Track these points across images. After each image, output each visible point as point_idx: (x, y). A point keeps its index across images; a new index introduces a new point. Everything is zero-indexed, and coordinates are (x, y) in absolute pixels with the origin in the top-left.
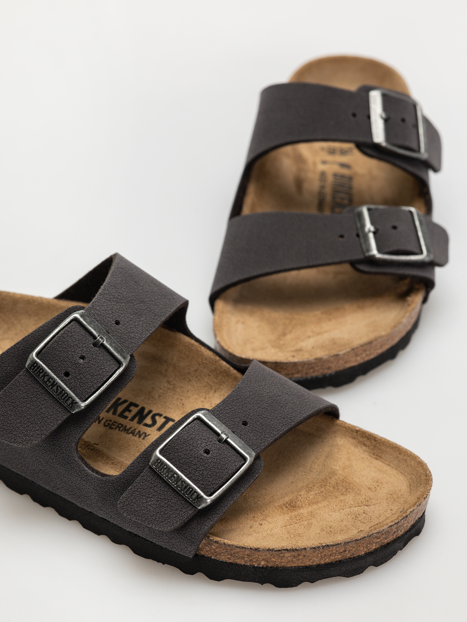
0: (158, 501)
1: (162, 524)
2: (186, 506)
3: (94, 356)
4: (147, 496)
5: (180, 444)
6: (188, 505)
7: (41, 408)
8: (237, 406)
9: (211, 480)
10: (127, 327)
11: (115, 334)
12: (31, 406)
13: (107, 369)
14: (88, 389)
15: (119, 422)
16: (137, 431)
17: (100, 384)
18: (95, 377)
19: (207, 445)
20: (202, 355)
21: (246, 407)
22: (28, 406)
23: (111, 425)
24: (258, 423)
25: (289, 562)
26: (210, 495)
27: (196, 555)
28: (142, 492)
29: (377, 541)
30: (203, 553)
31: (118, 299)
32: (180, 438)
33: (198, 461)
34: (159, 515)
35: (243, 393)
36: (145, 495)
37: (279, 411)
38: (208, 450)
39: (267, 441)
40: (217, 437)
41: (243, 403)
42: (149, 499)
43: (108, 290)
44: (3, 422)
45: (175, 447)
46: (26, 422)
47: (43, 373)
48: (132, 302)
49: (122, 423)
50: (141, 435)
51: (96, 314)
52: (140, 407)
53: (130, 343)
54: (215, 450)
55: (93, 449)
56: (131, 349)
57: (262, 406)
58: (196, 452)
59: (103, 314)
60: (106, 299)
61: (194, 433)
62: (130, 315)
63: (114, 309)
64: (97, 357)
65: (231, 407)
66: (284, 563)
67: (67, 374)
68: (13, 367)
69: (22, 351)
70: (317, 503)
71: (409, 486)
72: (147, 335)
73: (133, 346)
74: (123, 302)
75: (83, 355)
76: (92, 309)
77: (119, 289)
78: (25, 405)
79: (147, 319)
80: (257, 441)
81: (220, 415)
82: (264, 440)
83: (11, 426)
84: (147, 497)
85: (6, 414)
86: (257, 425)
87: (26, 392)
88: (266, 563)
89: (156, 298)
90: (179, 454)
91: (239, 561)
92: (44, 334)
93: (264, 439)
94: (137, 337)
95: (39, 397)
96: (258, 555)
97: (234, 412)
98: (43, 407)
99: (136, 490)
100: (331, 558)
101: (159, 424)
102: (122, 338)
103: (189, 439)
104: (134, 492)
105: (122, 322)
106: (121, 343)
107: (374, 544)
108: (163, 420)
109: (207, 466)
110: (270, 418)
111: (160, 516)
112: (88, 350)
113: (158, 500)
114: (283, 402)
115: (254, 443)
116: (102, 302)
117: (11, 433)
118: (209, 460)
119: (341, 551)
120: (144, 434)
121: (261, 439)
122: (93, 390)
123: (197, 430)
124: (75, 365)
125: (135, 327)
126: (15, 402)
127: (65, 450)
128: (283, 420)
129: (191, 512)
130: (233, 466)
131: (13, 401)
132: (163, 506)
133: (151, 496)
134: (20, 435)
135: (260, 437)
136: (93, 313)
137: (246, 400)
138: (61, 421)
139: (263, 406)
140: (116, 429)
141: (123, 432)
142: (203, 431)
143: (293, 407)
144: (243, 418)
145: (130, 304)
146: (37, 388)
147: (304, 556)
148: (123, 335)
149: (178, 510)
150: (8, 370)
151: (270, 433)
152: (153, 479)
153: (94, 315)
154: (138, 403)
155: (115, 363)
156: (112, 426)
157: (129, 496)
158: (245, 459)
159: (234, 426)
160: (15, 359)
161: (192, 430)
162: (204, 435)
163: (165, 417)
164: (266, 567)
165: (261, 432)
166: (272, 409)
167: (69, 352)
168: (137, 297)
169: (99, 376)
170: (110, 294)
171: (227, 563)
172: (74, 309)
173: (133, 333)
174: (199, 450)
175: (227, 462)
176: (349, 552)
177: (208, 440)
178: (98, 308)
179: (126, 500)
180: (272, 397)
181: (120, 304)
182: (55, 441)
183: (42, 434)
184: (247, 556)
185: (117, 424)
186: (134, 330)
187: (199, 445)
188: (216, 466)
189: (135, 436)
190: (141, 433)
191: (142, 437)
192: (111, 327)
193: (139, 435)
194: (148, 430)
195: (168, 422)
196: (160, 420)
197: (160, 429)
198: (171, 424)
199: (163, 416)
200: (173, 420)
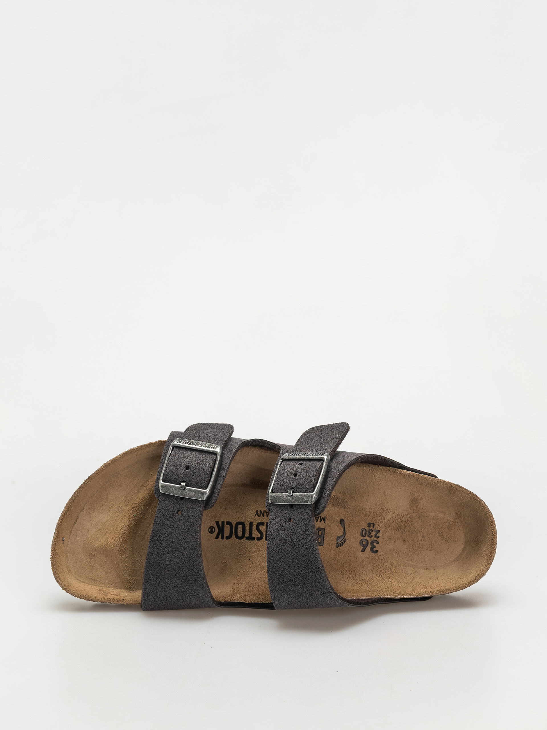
8: (190, 522)
9: (177, 455)
19: (189, 472)
24: (171, 519)
26: (173, 447)
31: (300, 539)
33: (190, 459)
35: (191, 535)
37: (165, 540)
38: (187, 469)
39: (159, 509)
40: (187, 482)
48: (292, 545)
51: (305, 512)
53: (275, 512)
54: (183, 473)
58: (194, 463)
59: (301, 517)
60: (307, 531)
61: (201, 475)
62: (287, 534)
63: (298, 529)
65: (193, 517)
72: (269, 528)
73: (272, 511)
74: (296, 540)
76: (308, 513)
79: (276, 542)
80: (165, 504)
89: (282, 566)
94: (273, 521)
97: (189, 515)
102: (281, 512)
105: (288, 524)
108: (253, 535)
110: (167, 530)
114: (167, 552)
115: (165, 501)
116: (307, 526)
118: (183, 463)
120: (259, 515)
125: (279, 527)
128: (160, 535)
130: (168, 471)
135: (165, 509)
137: (187, 532)
139: (176, 536)
144: (182, 515)
145: (292, 542)
148: (282, 514)
151: (160, 517)
158: (164, 480)
159: (183, 504)
163: (253, 539)
165: (166, 514)
166: (170, 538)
168: (292, 553)
173: (277, 522)
175: (173, 471)
178: (306, 517)
181: (297, 536)
186: (278, 525)
187: (194, 469)
188: (177, 463)
189: (264, 511)
190: (262, 515)
191: (259, 512)
192: (292, 513)
193: (262, 514)
194: (259, 519)
195: (249, 535)
196: (256, 534)
197: (251, 524)
198: (247, 535)
199: (256, 539)
200: (247, 538)
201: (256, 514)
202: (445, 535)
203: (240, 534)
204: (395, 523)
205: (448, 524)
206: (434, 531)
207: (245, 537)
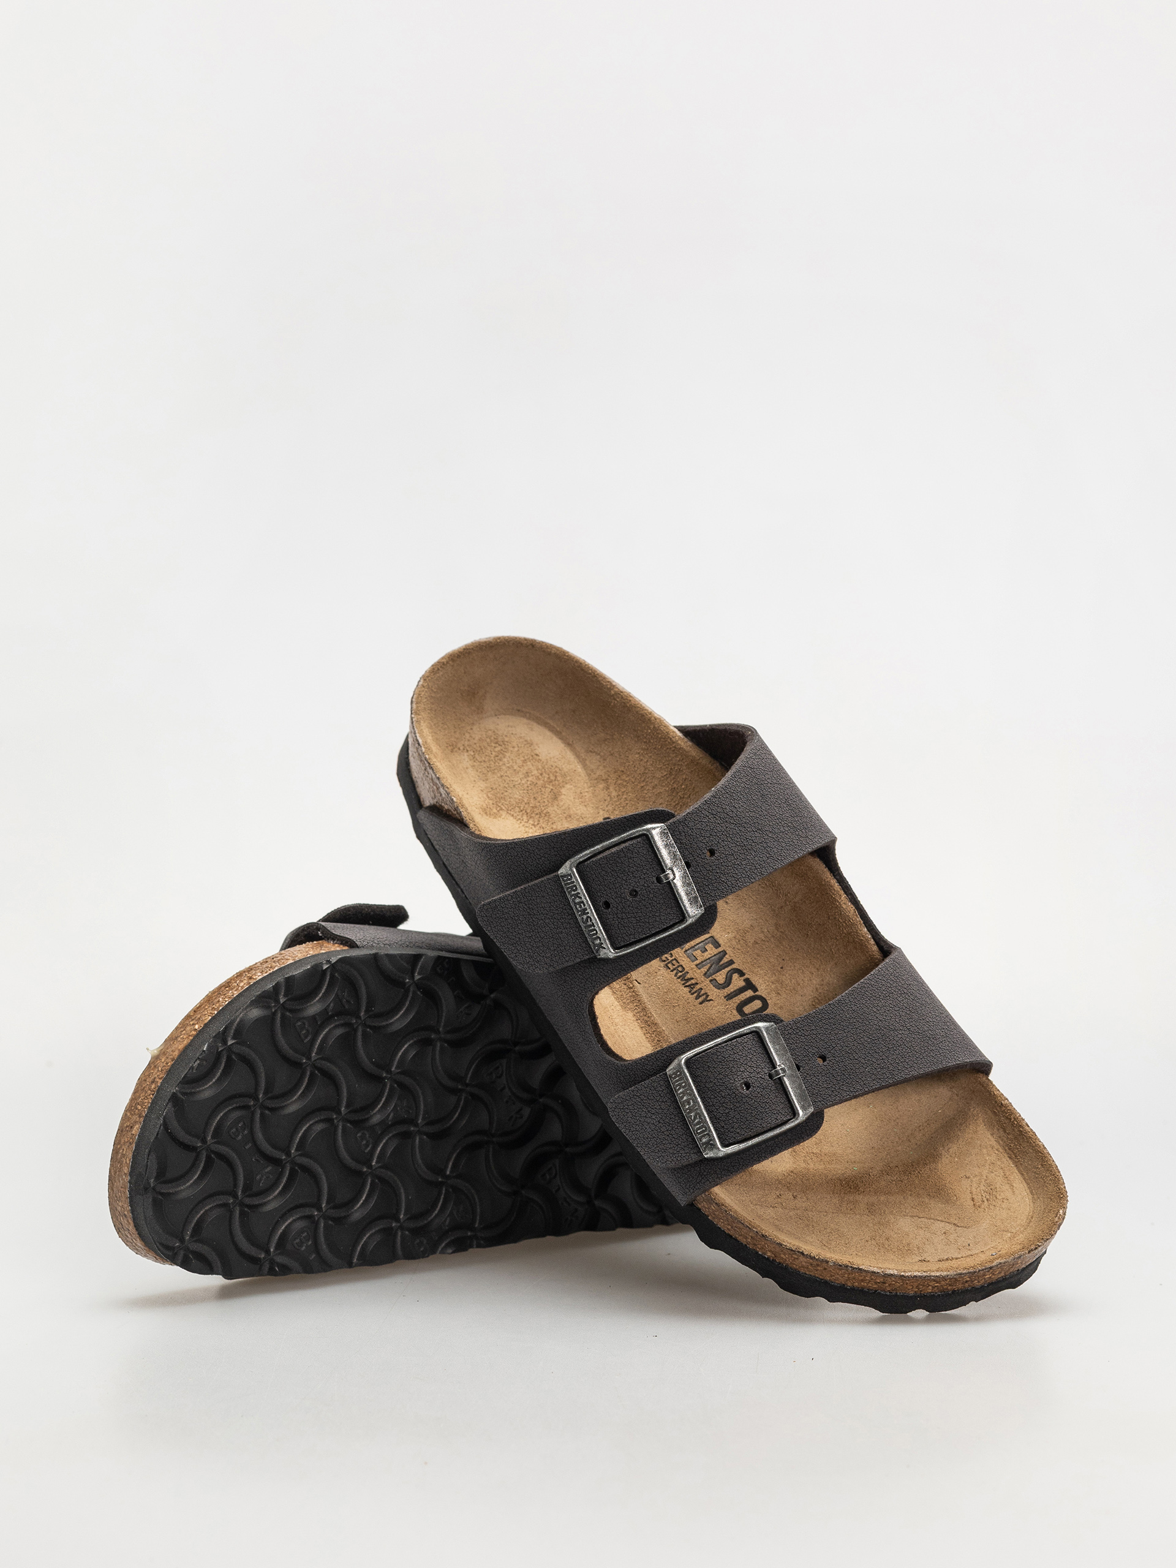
0: (659, 1123)
1: (653, 1154)
2: (691, 1146)
3: (651, 896)
4: (650, 1109)
5: (715, 1062)
6: (694, 1146)
7: (562, 932)
9: (736, 1126)
10: (721, 863)
11: (699, 870)
12: (550, 923)
13: (663, 918)
14: (627, 936)
15: (682, 963)
16: (698, 987)
17: (644, 936)
18: (641, 924)
19: (751, 1077)
20: (838, 908)
21: (836, 1034)
22: (547, 921)
23: (669, 963)
24: (841, 1065)
25: (803, 1267)
26: (725, 1146)
27: (691, 1205)
28: (645, 1101)
29: (936, 1285)
30: (700, 1206)
31: (727, 816)
32: (719, 1054)
33: (729, 1094)
34: (653, 1142)
35: (842, 1012)
36: (647, 1106)
37: (881, 1054)
38: (750, 1084)
40: (770, 1069)
41: (834, 1027)
42: (649, 1115)
43: (720, 798)
44: (509, 927)
45: (707, 1062)
46: (537, 940)
47: (576, 892)
48: (745, 825)
49: (684, 966)
50: (701, 996)
51: (684, 832)
52: (720, 949)
53: (715, 889)
54: (758, 1087)
55: (631, 988)
56: (713, 898)
57: (860, 1039)
58: (731, 1081)
59: (695, 834)
60: (710, 811)
61: (741, 1053)
62: (734, 845)
63: (716, 831)
64: (654, 898)
65: (813, 1028)
66: (796, 1265)
67: (607, 905)
68: (548, 860)
69: (567, 845)
70: (889, 1193)
71: (1030, 1217)
73: (717, 894)
74: (733, 824)
75: (637, 889)
76: (682, 824)
77: (736, 801)
78: (543, 918)
79: (756, 858)
80: (827, 1091)
81: (792, 1036)
82: (837, 1093)
83: (517, 936)
84: (649, 1111)
85: (516, 918)
86: (837, 1067)
87: (550, 903)
88: (773, 1256)
89: (782, 829)
90: (709, 1074)
91: (740, 1238)
92: (603, 835)
93: (839, 1091)
94: (729, 883)
95: (564, 917)
96: (765, 1244)
97: (814, 1036)
98: (564, 931)
99: (639, 1095)
100: (862, 1283)
101: (732, 988)
102: (707, 878)
103: (730, 1059)
104: (635, 1097)
105: (719, 854)
106: (702, 885)
107: (930, 1287)
108: (742, 984)
109: (738, 1105)
110: (863, 1061)
111: (655, 1143)
112: (645, 885)
113: (661, 1121)
114: (895, 1042)
115: (821, 1093)
116: (702, 815)
117: (514, 945)
118: (743, 1099)
119: (878, 1281)
120: (704, 997)
121: (833, 1089)
122: (633, 940)
123: (747, 1049)
124: (620, 899)
125: (733, 866)
126: (533, 910)
127: (577, 996)
128: (879, 1070)
129: (694, 1158)
130: (773, 1119)
131: (530, 906)
132: (663, 1132)
133: (653, 1111)
134: (524, 953)
135: (834, 1086)
136: (680, 830)
137: (842, 1023)
138: (579, 960)
139: (862, 1040)
140: (672, 971)
141: (679, 980)
142: (755, 1054)
143: (906, 1054)
144: (823, 1050)
145: (741, 828)
146: (565, 905)
147: (825, 1269)
148: (710, 874)
149: (679, 1146)
150: (541, 860)
151: (851, 1085)
152: (664, 1091)
153: (680, 834)
154: (721, 942)
155: (678, 913)
156: (670, 965)
157: (627, 1098)
158: (794, 1114)
159: (804, 1059)
160: (555, 851)
161: (741, 1047)
162: (753, 1060)
163: (747, 981)
164: (773, 1260)
165: (839, 1078)
166: (872, 1048)
167: (619, 879)
168: (755, 821)
169: (647, 925)
170: (720, 806)
171: (725, 1232)
172: (658, 813)
173: (727, 876)
174: (736, 1079)
175: (767, 1110)
176: (889, 1285)
177: (755, 1069)
178: (691, 824)
179: (622, 1102)
180: (883, 1029)
181: (728, 825)
182: (568, 977)
183: (551, 966)
184: (750, 1237)
185: (677, 965)
186: (730, 871)
187: (741, 1072)
188: (750, 1111)
189: (692, 994)
190: (702, 992)
191: (701, 999)
192: (698, 857)
193: (698, 994)
194: (713, 992)
195: (747, 990)
196: (738, 982)
197: (729, 997)
198: (749, 993)
199: (745, 977)
200: (755, 989)
201: (707, 1001)
202: (496, 749)
203: (757, 1004)
204: (540, 825)
205: (477, 756)
206: (504, 767)
207: (756, 993)
